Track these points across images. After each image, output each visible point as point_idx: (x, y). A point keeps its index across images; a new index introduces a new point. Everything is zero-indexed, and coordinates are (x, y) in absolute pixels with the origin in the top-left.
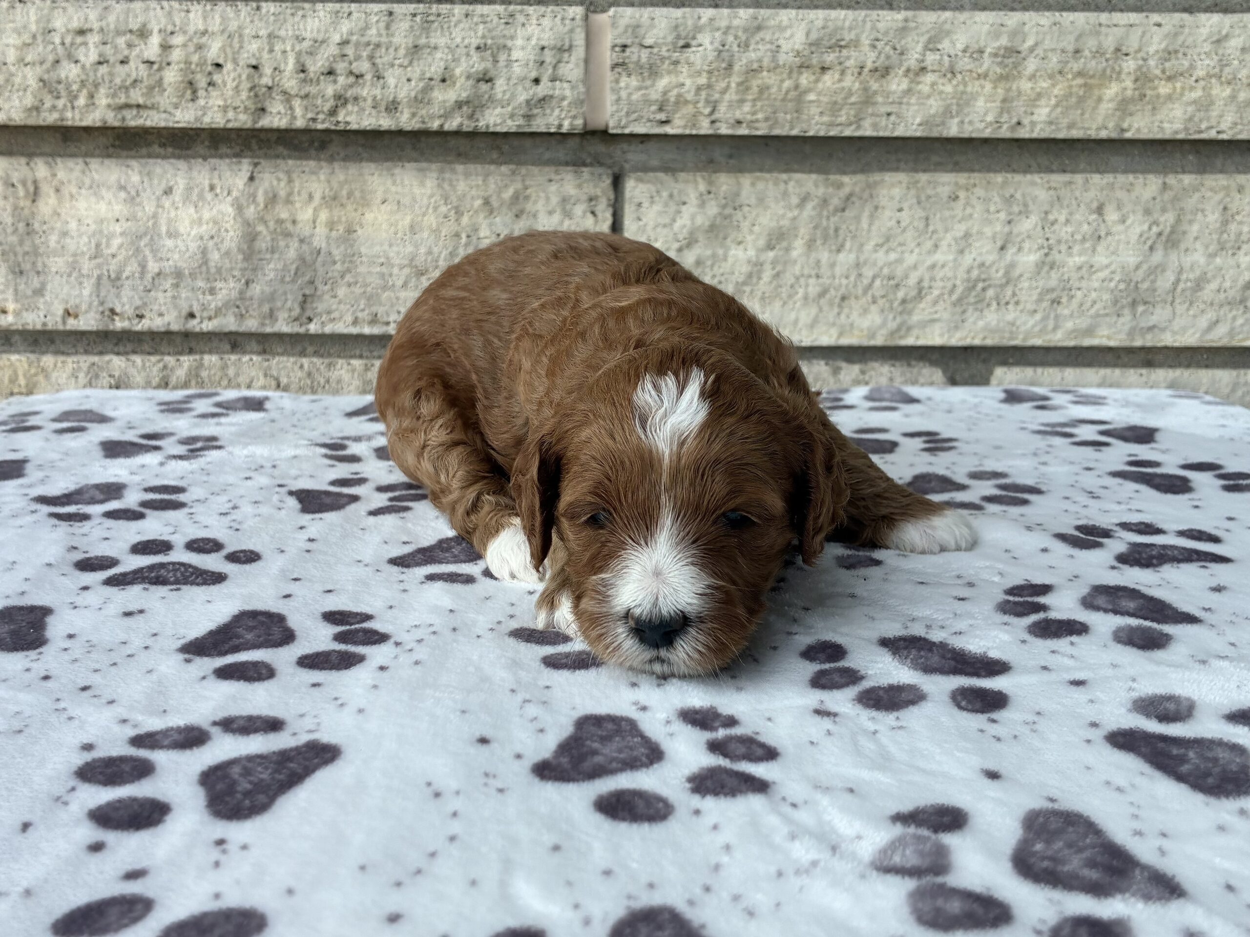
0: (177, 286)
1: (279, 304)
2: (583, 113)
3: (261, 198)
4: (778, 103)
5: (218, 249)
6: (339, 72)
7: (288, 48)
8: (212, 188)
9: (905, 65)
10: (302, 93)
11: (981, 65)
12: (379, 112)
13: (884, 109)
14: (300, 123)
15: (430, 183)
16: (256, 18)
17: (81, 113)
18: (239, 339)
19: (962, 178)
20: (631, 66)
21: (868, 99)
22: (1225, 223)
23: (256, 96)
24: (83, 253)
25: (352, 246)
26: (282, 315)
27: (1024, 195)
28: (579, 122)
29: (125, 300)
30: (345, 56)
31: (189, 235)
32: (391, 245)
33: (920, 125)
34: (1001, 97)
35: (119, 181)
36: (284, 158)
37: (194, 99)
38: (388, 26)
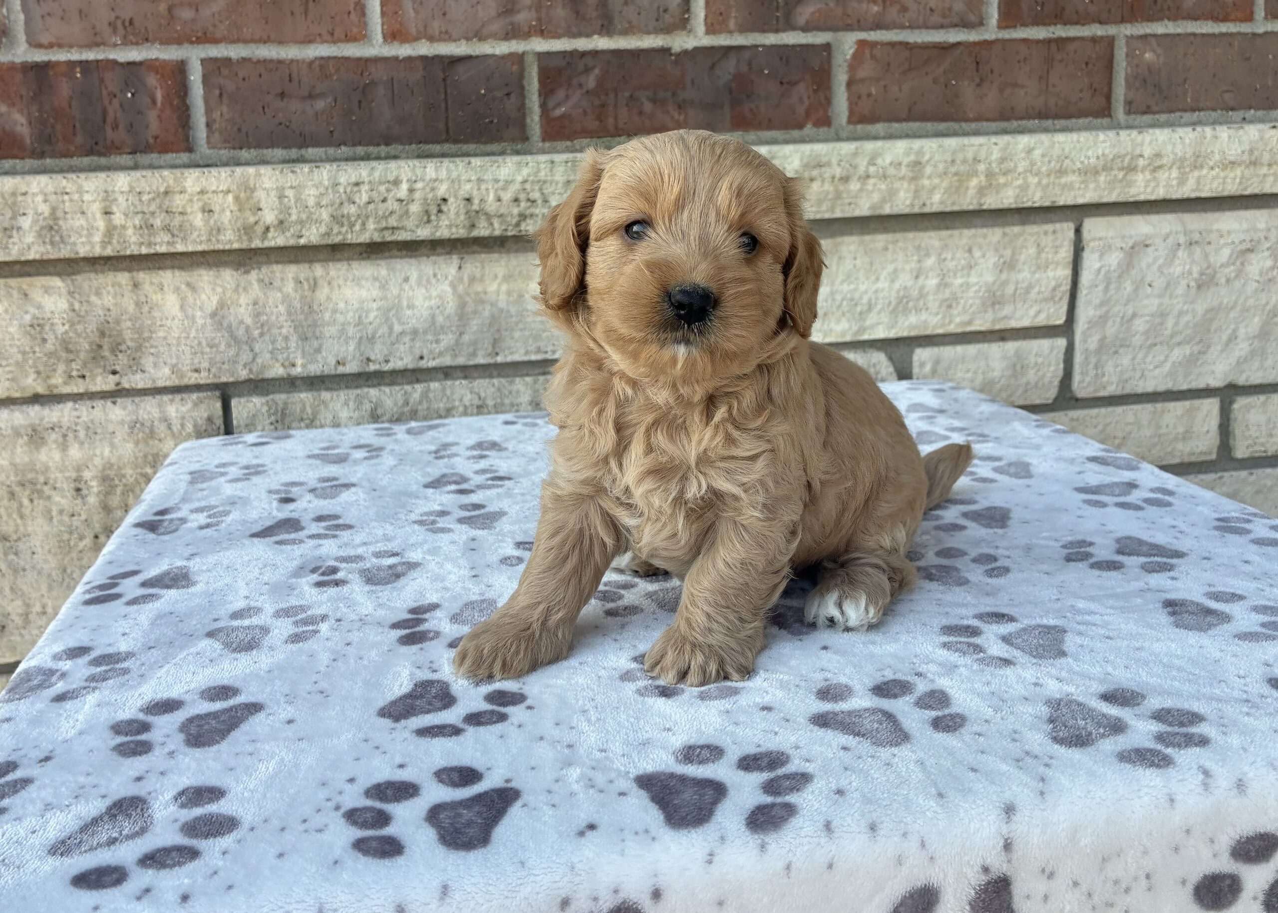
0: (413, 340)
1: (480, 346)
3: (466, 280)
5: (443, 314)
6: (521, 199)
7: (490, 187)
8: (435, 275)
9: (858, 174)
10: (499, 213)
11: (901, 171)
13: (847, 201)
14: (497, 233)
16: (468, 168)
17: (357, 235)
21: (838, 196)
22: (1039, 253)
23: (470, 217)
24: (349, 323)
26: (481, 352)
29: (377, 351)
30: (525, 189)
31: (422, 306)
33: (868, 208)
34: (913, 190)
35: (373, 275)
36: (479, 253)
37: (429, 221)
38: (551, 170)
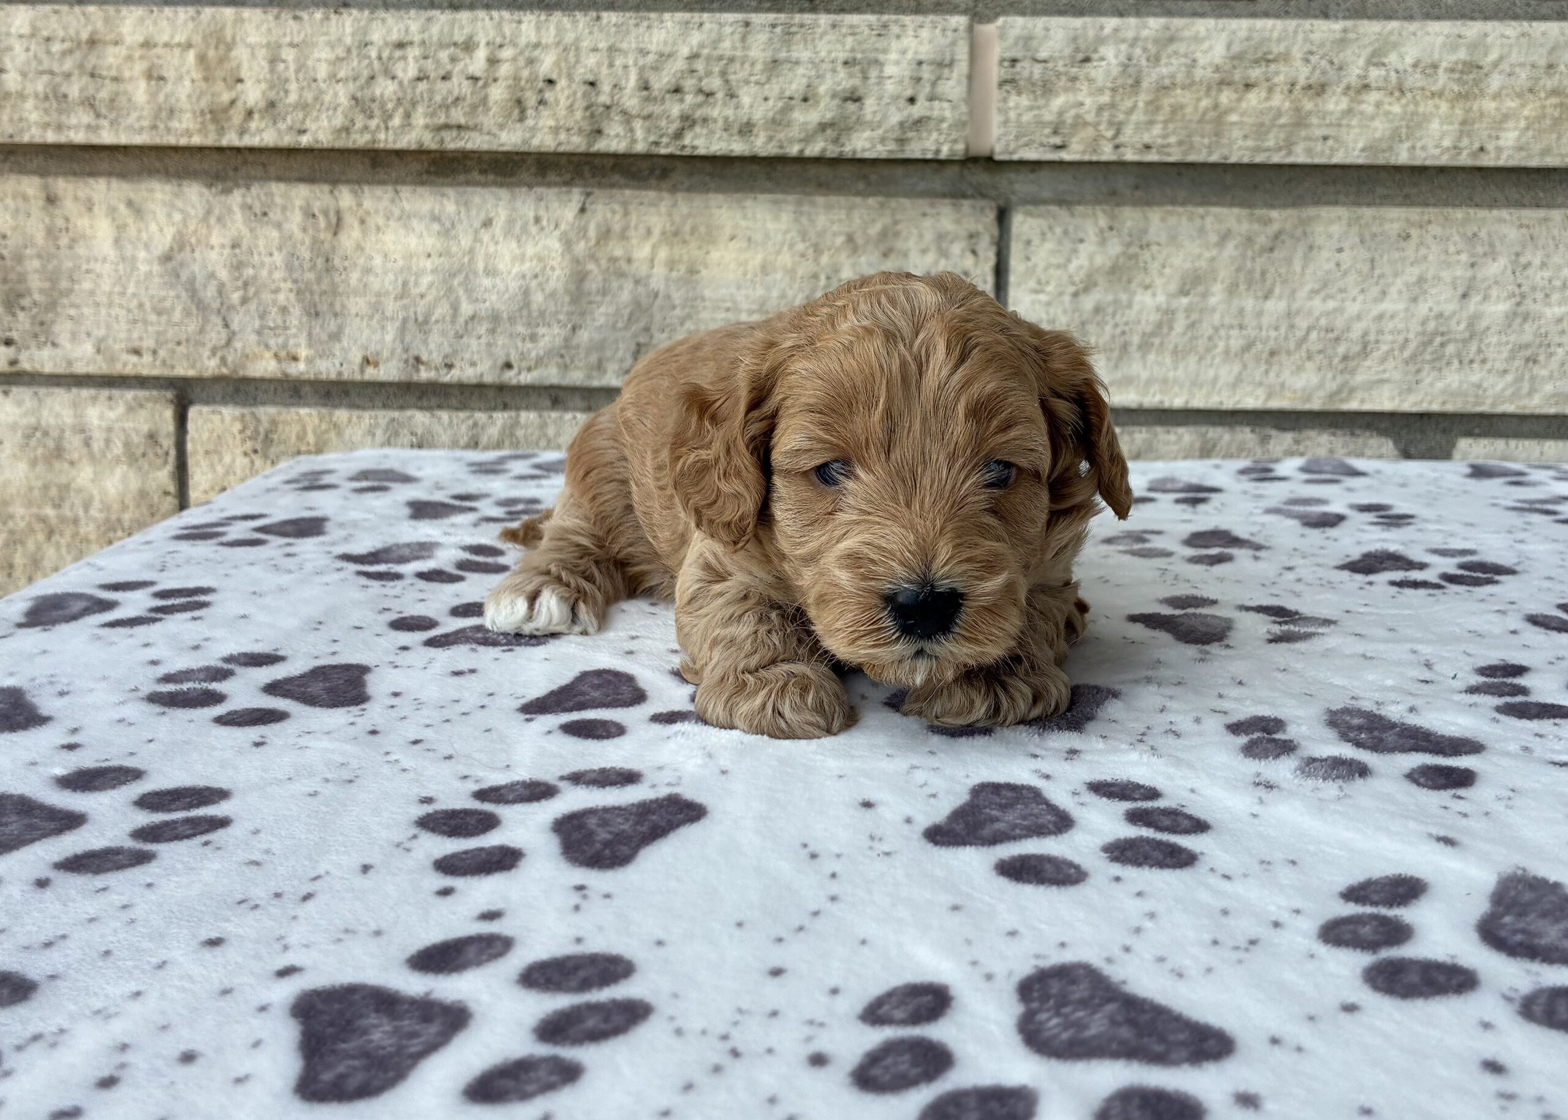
0: (492, 332)
1: (609, 354)
2: (966, 138)
3: (592, 233)
4: (1194, 126)
5: (543, 290)
6: (687, 89)
7: (631, 63)
8: (537, 220)
9: (1345, 82)
10: (645, 113)
11: (1436, 81)
12: (731, 135)
13: (1319, 132)
14: (640, 147)
15: (786, 217)
16: (596, 29)
17: (396, 134)
18: (561, 394)
19: (1414, 213)
20: (1022, 83)
21: (1300, 121)
23: (592, 116)
24: (387, 293)
25: (694, 289)
26: (612, 367)
27: (1489, 234)
28: (960, 147)
29: (433, 347)
30: (693, 71)
31: (509, 273)
32: (739, 288)
33: (1363, 150)
34: (1460, 118)
35: (432, 212)
36: (620, 187)
37: (522, 119)
38: (744, 39)
